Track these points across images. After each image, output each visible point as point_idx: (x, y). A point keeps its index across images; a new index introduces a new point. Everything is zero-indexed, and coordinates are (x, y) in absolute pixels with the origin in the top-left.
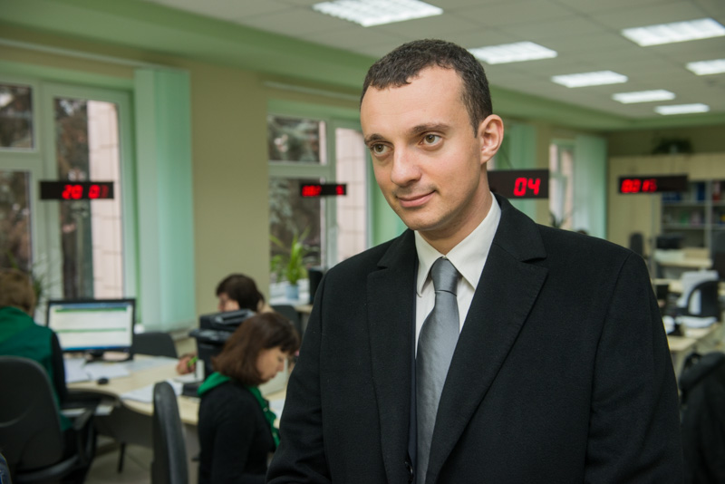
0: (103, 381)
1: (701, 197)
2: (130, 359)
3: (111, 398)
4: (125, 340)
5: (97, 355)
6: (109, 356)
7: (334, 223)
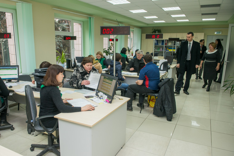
0: (11, 87)
1: (163, 44)
2: (18, 81)
3: (13, 91)
4: (17, 77)
5: (10, 80)
6: (13, 81)
7: (73, 48)
